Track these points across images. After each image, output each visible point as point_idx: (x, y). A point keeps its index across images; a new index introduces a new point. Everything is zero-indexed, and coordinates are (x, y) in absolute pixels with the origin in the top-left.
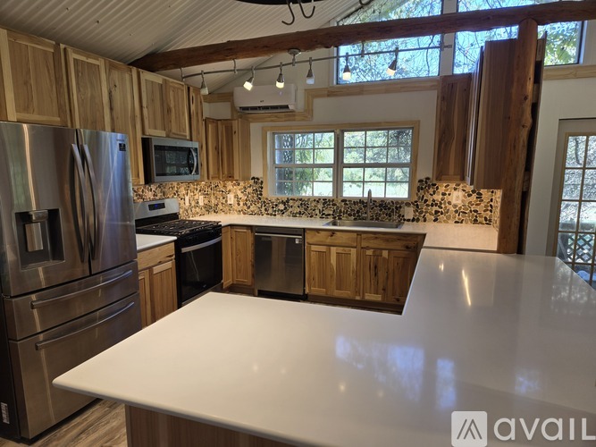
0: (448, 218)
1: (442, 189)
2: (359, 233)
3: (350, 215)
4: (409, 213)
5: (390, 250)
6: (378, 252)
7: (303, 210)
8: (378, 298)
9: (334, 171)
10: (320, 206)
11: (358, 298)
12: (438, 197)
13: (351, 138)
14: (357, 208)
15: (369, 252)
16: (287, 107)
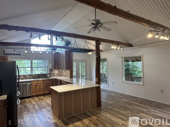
0: (55, 76)
1: (54, 71)
2: (43, 80)
3: (36, 77)
4: (48, 76)
5: (49, 82)
6: (47, 83)
7: (24, 78)
8: (47, 92)
9: (31, 69)
10: (29, 76)
11: (43, 93)
12: (53, 72)
13: (34, 61)
14: (38, 76)
15: (45, 84)
16: (21, 54)
